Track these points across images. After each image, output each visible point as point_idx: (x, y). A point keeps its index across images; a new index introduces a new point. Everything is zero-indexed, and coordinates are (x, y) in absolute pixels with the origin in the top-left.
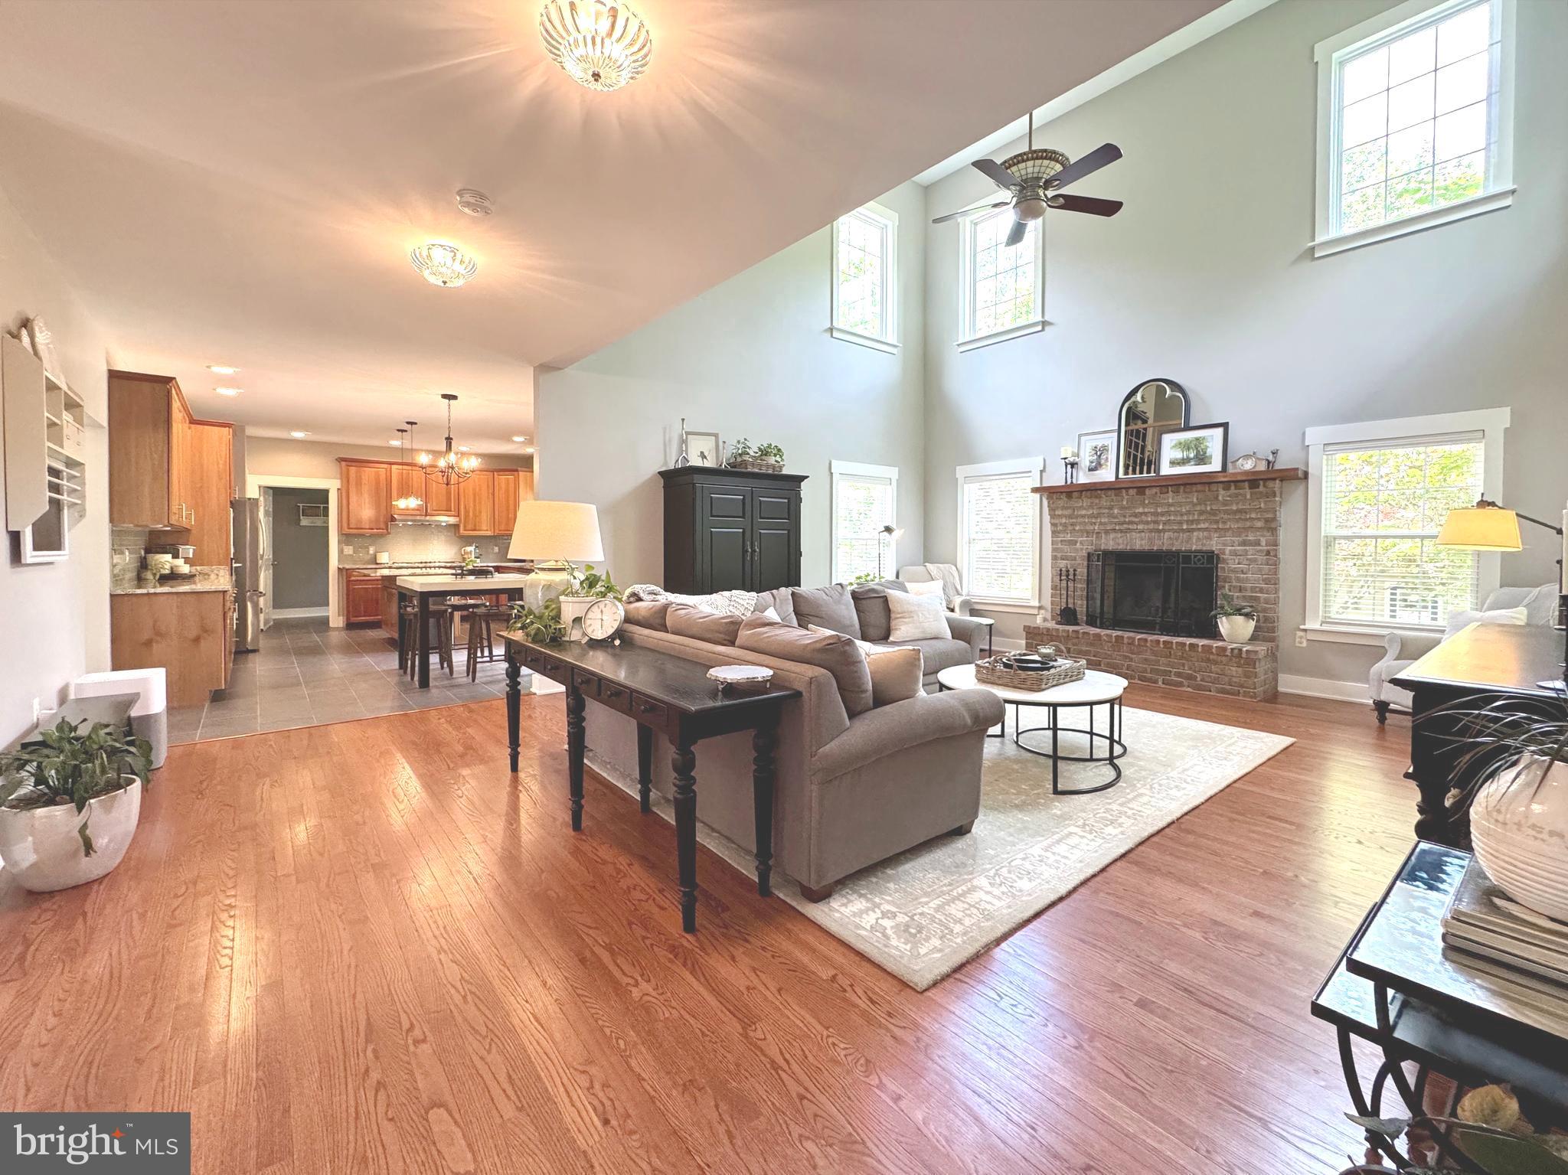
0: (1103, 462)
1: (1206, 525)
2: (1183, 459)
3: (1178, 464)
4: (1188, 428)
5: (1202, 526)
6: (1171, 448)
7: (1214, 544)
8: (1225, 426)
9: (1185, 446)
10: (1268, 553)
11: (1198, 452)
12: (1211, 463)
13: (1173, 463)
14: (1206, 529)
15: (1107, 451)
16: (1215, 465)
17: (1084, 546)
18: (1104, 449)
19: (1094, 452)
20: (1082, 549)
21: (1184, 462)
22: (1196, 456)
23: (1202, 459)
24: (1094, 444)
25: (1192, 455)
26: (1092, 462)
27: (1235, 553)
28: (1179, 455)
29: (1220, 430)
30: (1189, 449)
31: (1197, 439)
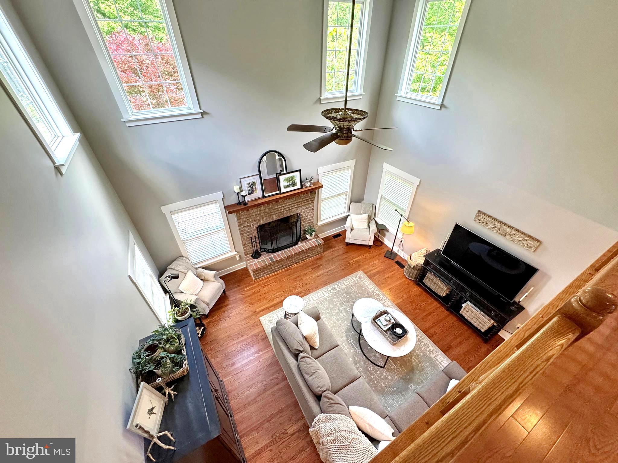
0: (254, 189)
1: (297, 206)
2: (288, 185)
3: (287, 187)
4: (287, 173)
5: (296, 207)
6: (283, 181)
7: (299, 211)
8: (300, 171)
9: (288, 180)
10: (312, 209)
11: (292, 182)
12: (297, 185)
13: (285, 187)
14: (297, 207)
15: (255, 184)
16: (299, 186)
17: (254, 226)
18: (254, 183)
19: (249, 186)
20: (253, 227)
21: (288, 186)
22: (292, 183)
23: (294, 184)
24: (248, 182)
25: (291, 183)
26: (249, 191)
27: (304, 212)
28: (286, 184)
29: (299, 172)
30: (289, 181)
31: (292, 177)
